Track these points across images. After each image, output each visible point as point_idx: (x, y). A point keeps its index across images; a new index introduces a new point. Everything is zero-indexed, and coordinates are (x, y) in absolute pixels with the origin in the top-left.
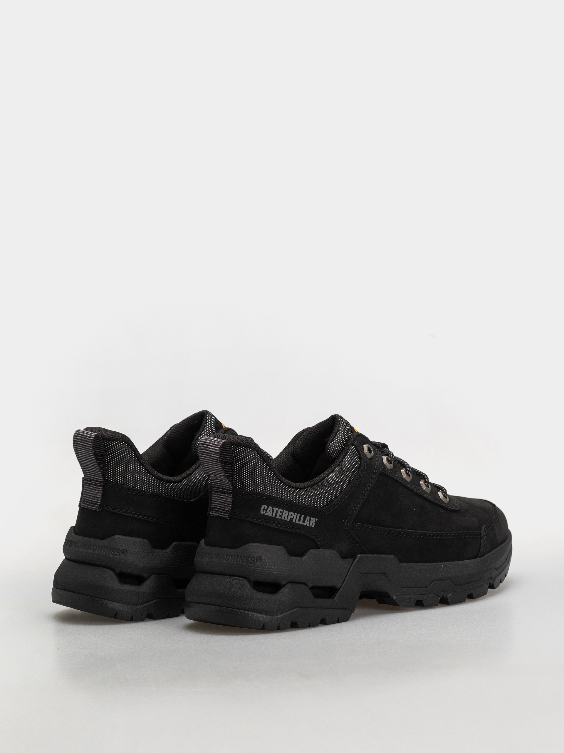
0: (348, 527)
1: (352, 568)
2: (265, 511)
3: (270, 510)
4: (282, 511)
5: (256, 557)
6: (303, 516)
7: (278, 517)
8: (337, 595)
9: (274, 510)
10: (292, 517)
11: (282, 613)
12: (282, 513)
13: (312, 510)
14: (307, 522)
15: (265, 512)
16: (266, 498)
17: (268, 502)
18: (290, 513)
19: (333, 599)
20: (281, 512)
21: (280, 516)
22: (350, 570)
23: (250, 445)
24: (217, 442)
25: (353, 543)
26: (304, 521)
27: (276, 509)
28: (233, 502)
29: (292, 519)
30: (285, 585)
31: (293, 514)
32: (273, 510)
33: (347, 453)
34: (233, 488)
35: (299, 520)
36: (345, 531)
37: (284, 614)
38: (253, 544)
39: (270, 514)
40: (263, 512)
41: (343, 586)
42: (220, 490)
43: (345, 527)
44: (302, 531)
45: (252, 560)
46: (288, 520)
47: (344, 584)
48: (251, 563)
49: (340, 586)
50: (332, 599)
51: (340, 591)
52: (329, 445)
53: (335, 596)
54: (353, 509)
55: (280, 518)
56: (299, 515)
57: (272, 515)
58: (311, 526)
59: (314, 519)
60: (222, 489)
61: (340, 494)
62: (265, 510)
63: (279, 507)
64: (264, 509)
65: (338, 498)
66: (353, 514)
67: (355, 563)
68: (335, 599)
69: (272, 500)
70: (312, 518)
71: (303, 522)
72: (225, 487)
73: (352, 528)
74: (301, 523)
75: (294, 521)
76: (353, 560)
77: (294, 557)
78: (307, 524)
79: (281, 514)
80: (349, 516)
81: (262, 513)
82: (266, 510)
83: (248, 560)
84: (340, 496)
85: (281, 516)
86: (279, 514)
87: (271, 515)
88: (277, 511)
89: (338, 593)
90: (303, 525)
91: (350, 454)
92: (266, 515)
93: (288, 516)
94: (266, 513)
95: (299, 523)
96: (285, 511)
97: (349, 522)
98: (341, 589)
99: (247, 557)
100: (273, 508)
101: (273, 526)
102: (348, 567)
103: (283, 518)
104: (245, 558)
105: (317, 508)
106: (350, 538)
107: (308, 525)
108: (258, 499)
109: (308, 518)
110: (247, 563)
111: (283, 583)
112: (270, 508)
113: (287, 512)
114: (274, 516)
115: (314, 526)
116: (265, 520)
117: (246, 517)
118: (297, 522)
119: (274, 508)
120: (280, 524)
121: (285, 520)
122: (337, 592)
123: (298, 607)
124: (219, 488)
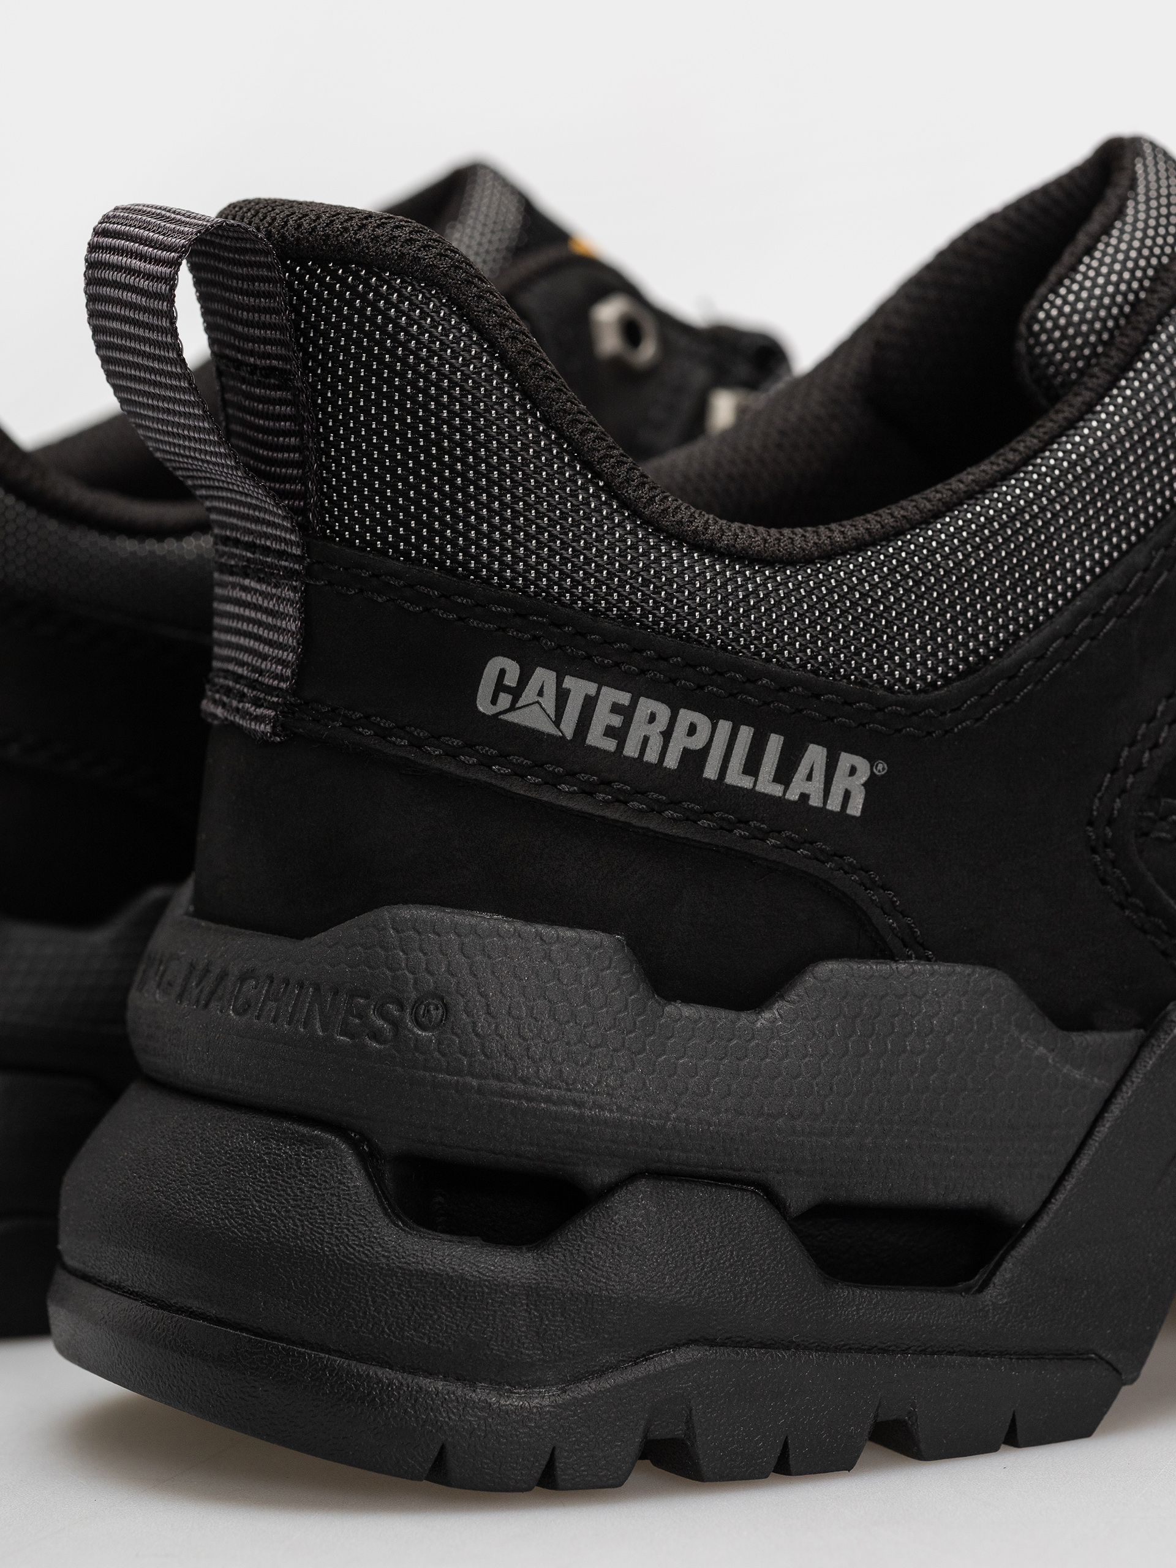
0: (1110, 822)
1: (1128, 1090)
2: (505, 700)
3: (541, 693)
4: (624, 698)
5: (414, 995)
6: (775, 743)
7: (596, 738)
8: (1008, 1264)
9: (569, 691)
10: (697, 743)
11: (578, 1379)
12: (627, 713)
13: (845, 703)
14: (809, 778)
15: (508, 706)
16: (516, 615)
17: (527, 636)
18: (686, 716)
19: (981, 1290)
20: (616, 708)
21: (610, 732)
22: (1116, 1109)
23: (402, 256)
24: (174, 231)
25: (1145, 932)
26: (784, 775)
27: (579, 688)
28: (307, 635)
29: (694, 759)
30: (611, 1189)
31: (703, 723)
32: (562, 697)
33: (1137, 355)
34: (306, 546)
35: (752, 767)
36: (1094, 850)
37: (589, 1388)
38: (406, 912)
39: (546, 719)
40: (494, 701)
41: (1054, 1207)
42: (241, 557)
43: (1091, 823)
44: (771, 842)
45: (384, 1016)
46: (672, 761)
47: (1061, 1197)
48: (376, 1035)
49: (1033, 1207)
50: (967, 1290)
51: (1030, 1240)
52: (1041, 308)
53: (993, 1274)
54: (1160, 708)
55: (610, 745)
56: (746, 734)
57: (557, 723)
58: (834, 805)
59: (863, 765)
60: (251, 547)
61: (1058, 609)
62: (508, 690)
63: (602, 676)
64: (500, 687)
65: (1046, 632)
66: (1156, 745)
67: (1149, 1061)
68: (990, 1293)
69: (553, 624)
70: (846, 760)
71: (777, 779)
72: (267, 536)
73: (1146, 834)
74: (767, 785)
75: (711, 772)
76: (1142, 1045)
77: (688, 1011)
78: (804, 797)
79: (617, 721)
80: (1125, 753)
81: (484, 705)
82: (516, 692)
83: (360, 1017)
84: (1059, 623)
85: (619, 734)
86: (603, 717)
87: (548, 728)
88: (590, 704)
89: (1013, 1253)
90: (780, 801)
91: (1154, 355)
92: (507, 722)
93: (667, 735)
94: (512, 708)
95: (746, 782)
96: (646, 706)
97: (1124, 791)
98: (1042, 1224)
99: (353, 994)
100: (559, 682)
101: (566, 798)
102: (1102, 1084)
103: (631, 750)
104: (343, 997)
105: (880, 692)
106: (1128, 895)
107: (815, 801)
108: (460, 619)
109: (815, 755)
110: (352, 1036)
111: (600, 1175)
112: (543, 677)
113: (663, 712)
114: (568, 727)
115: (855, 808)
116: (504, 755)
117: (383, 734)
118: (736, 777)
119: (569, 682)
120: (609, 783)
121: (649, 765)
122: (1013, 1247)
123: (695, 1342)
124: (237, 543)
